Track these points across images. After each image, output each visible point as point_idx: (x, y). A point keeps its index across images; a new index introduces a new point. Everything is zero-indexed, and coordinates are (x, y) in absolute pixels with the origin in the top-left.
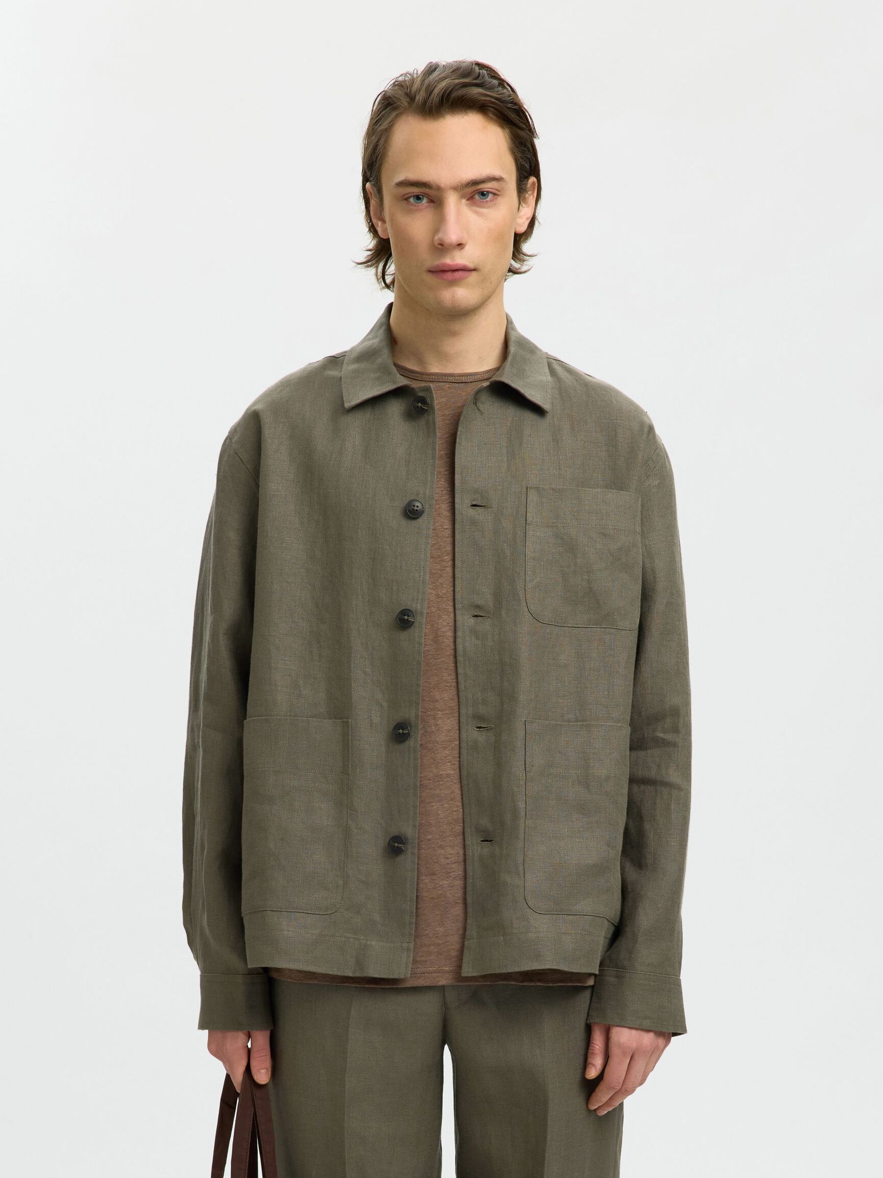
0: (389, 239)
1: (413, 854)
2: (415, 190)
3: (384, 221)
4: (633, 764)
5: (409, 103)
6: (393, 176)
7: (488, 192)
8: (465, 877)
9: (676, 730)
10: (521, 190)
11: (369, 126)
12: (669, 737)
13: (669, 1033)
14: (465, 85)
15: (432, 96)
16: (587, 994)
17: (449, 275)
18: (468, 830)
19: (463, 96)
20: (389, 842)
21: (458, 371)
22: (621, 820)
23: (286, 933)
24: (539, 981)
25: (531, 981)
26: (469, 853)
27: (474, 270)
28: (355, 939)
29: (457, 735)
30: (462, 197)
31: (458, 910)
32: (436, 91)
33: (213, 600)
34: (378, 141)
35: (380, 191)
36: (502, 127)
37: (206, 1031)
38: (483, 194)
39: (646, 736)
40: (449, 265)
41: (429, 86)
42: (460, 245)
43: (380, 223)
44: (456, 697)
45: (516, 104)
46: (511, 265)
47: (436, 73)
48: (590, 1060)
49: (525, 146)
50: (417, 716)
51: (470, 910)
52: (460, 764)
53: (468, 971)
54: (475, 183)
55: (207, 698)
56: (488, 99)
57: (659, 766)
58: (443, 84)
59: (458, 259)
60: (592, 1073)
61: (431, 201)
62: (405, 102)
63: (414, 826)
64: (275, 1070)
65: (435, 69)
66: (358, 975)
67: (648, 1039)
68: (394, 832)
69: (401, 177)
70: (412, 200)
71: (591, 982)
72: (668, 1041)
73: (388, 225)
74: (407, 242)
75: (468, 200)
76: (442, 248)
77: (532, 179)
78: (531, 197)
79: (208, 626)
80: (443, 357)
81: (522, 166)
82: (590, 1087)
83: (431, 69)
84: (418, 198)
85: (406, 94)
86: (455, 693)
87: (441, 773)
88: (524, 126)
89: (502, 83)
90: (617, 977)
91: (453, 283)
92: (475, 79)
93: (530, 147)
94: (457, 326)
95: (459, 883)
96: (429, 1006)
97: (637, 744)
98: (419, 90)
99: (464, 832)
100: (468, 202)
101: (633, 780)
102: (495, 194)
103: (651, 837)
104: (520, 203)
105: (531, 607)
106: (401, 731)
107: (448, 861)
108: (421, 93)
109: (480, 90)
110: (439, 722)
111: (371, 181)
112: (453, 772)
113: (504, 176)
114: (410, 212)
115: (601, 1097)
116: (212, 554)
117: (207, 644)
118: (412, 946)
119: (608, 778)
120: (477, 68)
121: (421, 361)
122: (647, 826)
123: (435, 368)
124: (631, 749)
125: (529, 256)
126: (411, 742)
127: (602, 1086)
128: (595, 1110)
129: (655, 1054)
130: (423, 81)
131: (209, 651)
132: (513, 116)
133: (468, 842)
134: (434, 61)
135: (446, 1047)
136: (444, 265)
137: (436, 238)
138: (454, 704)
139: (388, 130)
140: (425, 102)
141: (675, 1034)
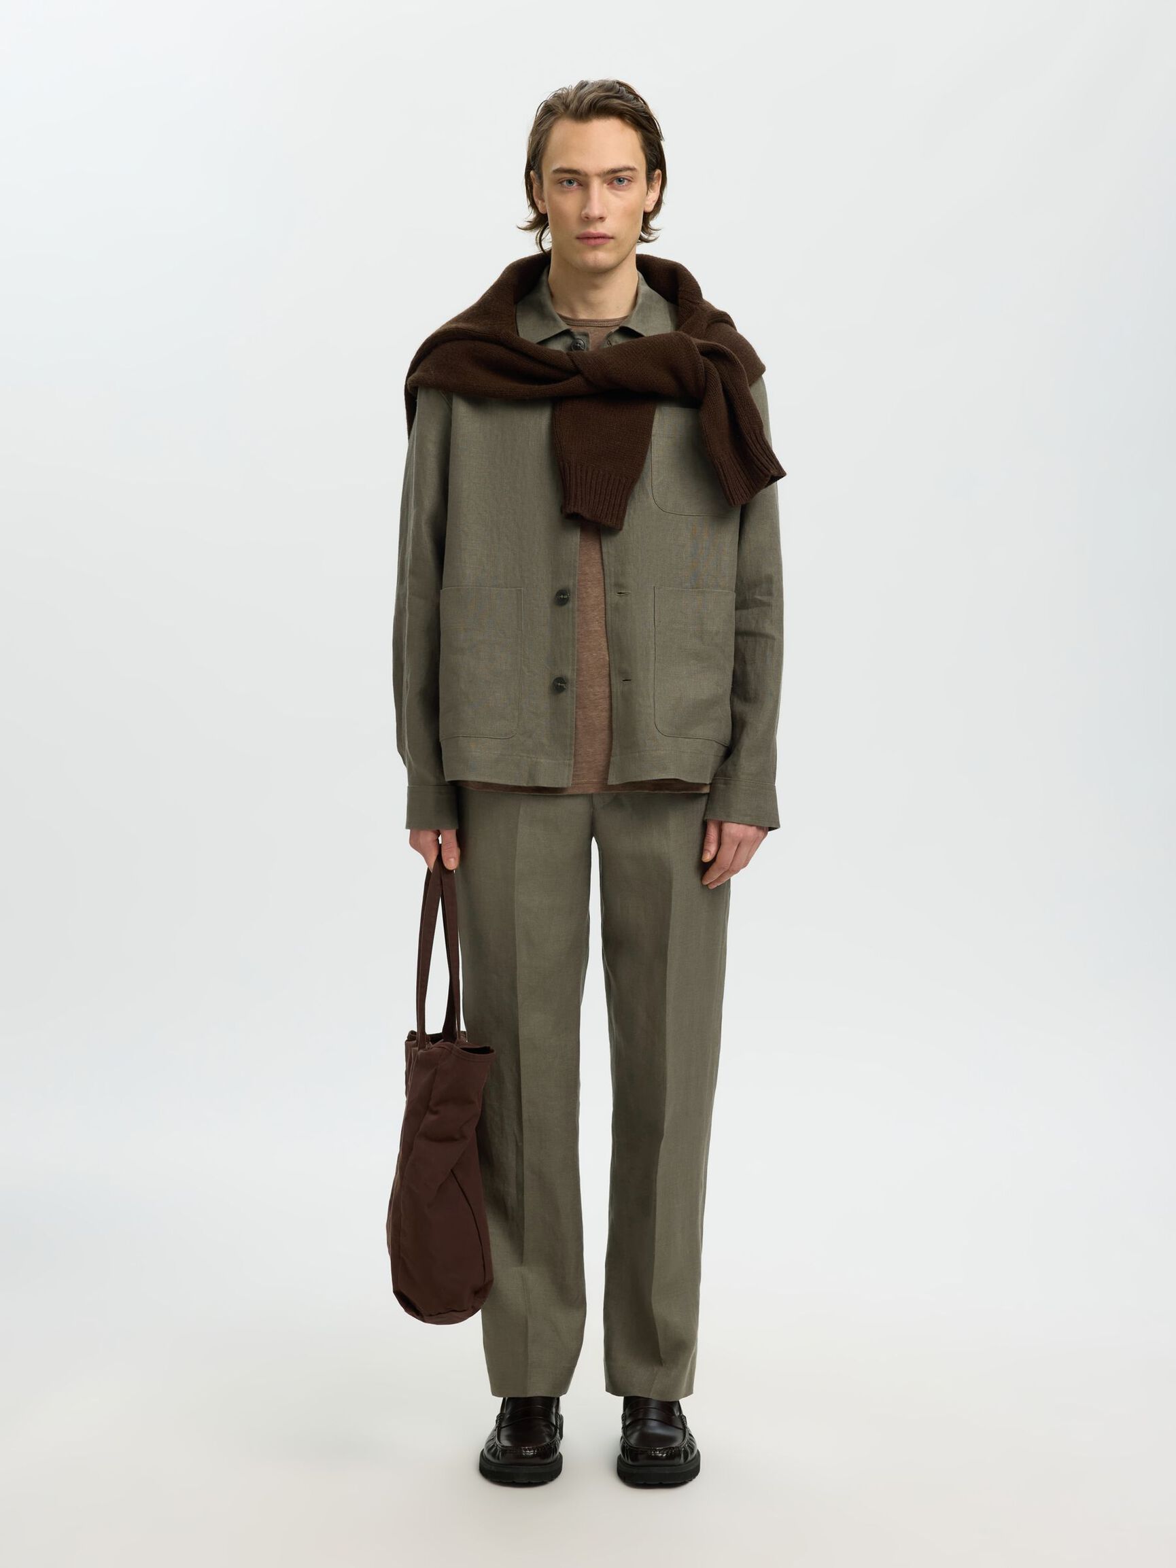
0: (546, 214)
1: (572, 691)
2: (568, 176)
3: (543, 200)
4: (738, 620)
5: (564, 110)
6: (551, 165)
7: (624, 179)
8: (611, 710)
9: (770, 594)
10: (649, 179)
11: (533, 128)
12: (765, 599)
13: (766, 828)
14: (608, 97)
15: (582, 105)
16: (704, 799)
17: (593, 242)
18: (613, 673)
19: (606, 105)
20: (554, 683)
21: (601, 318)
22: (729, 666)
23: (474, 753)
24: (667, 789)
25: (661, 789)
26: (614, 690)
27: (612, 238)
28: (528, 757)
29: (603, 600)
30: (604, 182)
31: (604, 736)
32: (586, 101)
33: (416, 497)
34: (540, 139)
35: (540, 177)
36: (636, 131)
37: (409, 831)
38: (620, 180)
39: (747, 598)
40: (593, 234)
41: (580, 97)
42: (602, 219)
43: (540, 202)
44: (602, 571)
45: (647, 113)
46: (641, 236)
47: (586, 88)
48: (705, 847)
49: (653, 146)
50: (574, 585)
51: (615, 734)
52: (606, 622)
53: (613, 780)
54: (614, 171)
55: (412, 572)
56: (625, 108)
57: (757, 622)
58: (591, 96)
59: (600, 229)
60: (708, 857)
61: (580, 184)
62: (561, 109)
63: (573, 670)
64: (463, 858)
65: (586, 85)
66: (530, 785)
67: (752, 831)
68: (557, 674)
69: (557, 166)
70: (565, 183)
71: (706, 790)
72: (766, 834)
73: (546, 203)
74: (560, 215)
75: (608, 184)
76: (587, 220)
77: (658, 172)
78: (657, 184)
79: (412, 518)
80: (589, 305)
81: (651, 160)
82: (704, 868)
83: (583, 85)
84: (570, 182)
85: (563, 103)
86: (601, 567)
87: (590, 629)
88: (653, 130)
89: (637, 97)
90: (725, 784)
91: (595, 247)
92: (616, 93)
93: (657, 146)
94: (598, 281)
95: (605, 714)
96: (579, 808)
97: (742, 604)
98: (572, 101)
99: (610, 675)
100: (609, 186)
101: (739, 633)
102: (629, 181)
103: (752, 677)
104: (648, 189)
105: (657, 499)
106: (562, 596)
107: (596, 697)
108: (575, 102)
109: (620, 101)
110: (589, 590)
111: (534, 170)
112: (600, 629)
113: (636, 167)
114: (563, 192)
115: (713, 875)
116: (414, 462)
117: (411, 532)
118: (572, 762)
119: (717, 633)
120: (618, 86)
121: (573, 311)
122: (749, 668)
123: (583, 315)
124: (737, 609)
125: (655, 230)
126: (570, 605)
127: (715, 866)
128: (707, 885)
129: (756, 843)
130: (576, 94)
131: (414, 537)
132: (645, 122)
133: (613, 682)
134: (585, 79)
135: (594, 838)
136: (589, 233)
137: (583, 213)
138: (600, 576)
139: (548, 131)
140: (577, 110)
141: (771, 829)
